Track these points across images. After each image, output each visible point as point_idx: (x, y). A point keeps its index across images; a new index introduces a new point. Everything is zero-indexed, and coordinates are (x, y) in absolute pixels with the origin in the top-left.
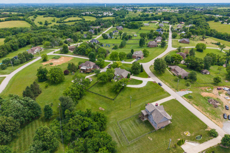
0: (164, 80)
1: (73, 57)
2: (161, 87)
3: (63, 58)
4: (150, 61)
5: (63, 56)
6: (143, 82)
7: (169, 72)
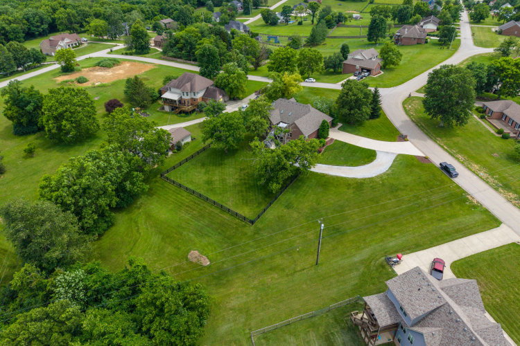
0: (461, 151)
1: (155, 65)
2: (455, 180)
3: (128, 65)
4: (403, 83)
5: (129, 61)
6: (379, 156)
7: (478, 122)
